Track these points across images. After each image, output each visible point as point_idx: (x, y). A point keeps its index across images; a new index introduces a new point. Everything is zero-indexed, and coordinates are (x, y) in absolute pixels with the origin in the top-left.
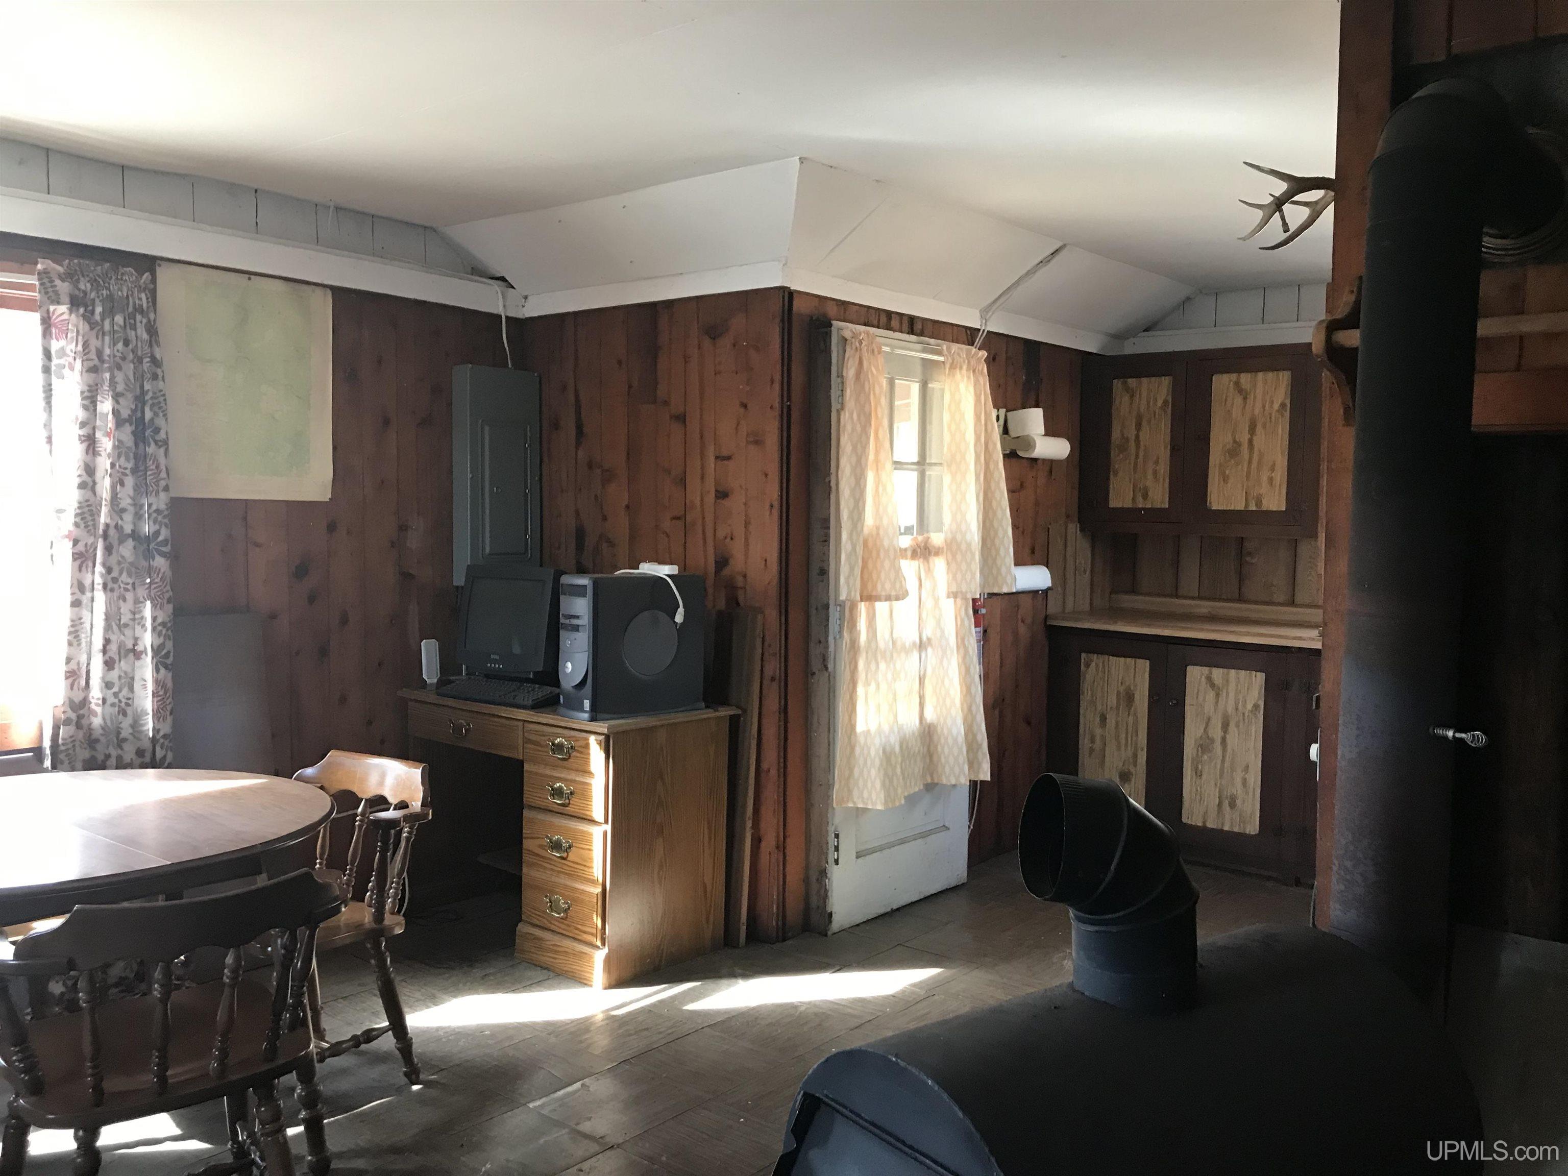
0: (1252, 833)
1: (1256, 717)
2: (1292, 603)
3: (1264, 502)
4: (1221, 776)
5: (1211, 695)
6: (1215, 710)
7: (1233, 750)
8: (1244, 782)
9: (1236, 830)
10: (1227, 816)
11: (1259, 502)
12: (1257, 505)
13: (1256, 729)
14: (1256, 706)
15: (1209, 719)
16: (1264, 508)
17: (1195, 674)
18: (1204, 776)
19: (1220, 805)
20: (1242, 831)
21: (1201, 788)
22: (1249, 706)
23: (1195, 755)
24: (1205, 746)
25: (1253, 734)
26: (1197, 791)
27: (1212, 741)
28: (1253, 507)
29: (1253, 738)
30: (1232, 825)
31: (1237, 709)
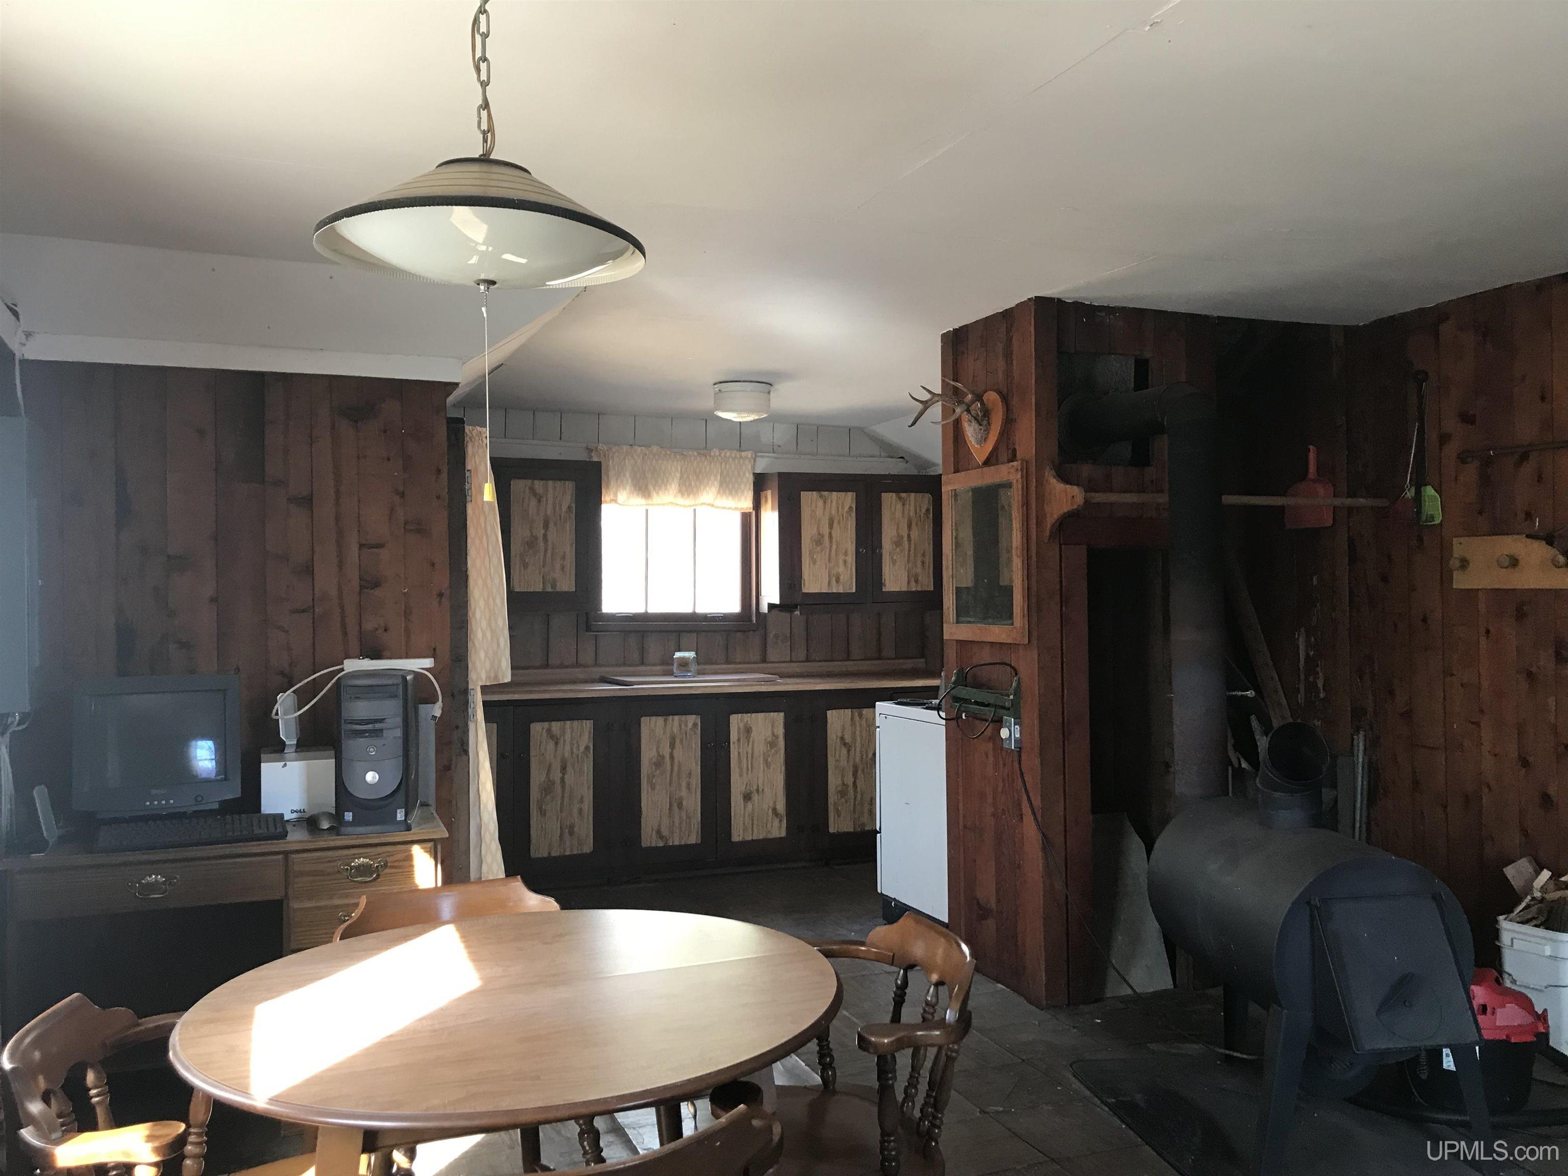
0: (588, 852)
1: (587, 757)
2: (547, 666)
3: (558, 584)
4: (561, 811)
5: (551, 745)
6: (555, 757)
7: (571, 787)
8: (580, 811)
9: (575, 852)
10: (568, 843)
11: (554, 585)
12: (552, 588)
13: (588, 767)
14: (587, 748)
15: (550, 766)
16: (558, 589)
17: (537, 729)
18: (548, 814)
19: (561, 836)
20: (580, 852)
21: (545, 824)
22: (582, 749)
23: (539, 798)
24: (547, 788)
25: (586, 771)
26: (542, 827)
27: (554, 783)
28: (549, 589)
29: (586, 774)
30: (571, 850)
31: (572, 753)
